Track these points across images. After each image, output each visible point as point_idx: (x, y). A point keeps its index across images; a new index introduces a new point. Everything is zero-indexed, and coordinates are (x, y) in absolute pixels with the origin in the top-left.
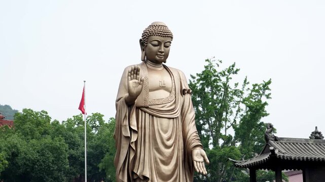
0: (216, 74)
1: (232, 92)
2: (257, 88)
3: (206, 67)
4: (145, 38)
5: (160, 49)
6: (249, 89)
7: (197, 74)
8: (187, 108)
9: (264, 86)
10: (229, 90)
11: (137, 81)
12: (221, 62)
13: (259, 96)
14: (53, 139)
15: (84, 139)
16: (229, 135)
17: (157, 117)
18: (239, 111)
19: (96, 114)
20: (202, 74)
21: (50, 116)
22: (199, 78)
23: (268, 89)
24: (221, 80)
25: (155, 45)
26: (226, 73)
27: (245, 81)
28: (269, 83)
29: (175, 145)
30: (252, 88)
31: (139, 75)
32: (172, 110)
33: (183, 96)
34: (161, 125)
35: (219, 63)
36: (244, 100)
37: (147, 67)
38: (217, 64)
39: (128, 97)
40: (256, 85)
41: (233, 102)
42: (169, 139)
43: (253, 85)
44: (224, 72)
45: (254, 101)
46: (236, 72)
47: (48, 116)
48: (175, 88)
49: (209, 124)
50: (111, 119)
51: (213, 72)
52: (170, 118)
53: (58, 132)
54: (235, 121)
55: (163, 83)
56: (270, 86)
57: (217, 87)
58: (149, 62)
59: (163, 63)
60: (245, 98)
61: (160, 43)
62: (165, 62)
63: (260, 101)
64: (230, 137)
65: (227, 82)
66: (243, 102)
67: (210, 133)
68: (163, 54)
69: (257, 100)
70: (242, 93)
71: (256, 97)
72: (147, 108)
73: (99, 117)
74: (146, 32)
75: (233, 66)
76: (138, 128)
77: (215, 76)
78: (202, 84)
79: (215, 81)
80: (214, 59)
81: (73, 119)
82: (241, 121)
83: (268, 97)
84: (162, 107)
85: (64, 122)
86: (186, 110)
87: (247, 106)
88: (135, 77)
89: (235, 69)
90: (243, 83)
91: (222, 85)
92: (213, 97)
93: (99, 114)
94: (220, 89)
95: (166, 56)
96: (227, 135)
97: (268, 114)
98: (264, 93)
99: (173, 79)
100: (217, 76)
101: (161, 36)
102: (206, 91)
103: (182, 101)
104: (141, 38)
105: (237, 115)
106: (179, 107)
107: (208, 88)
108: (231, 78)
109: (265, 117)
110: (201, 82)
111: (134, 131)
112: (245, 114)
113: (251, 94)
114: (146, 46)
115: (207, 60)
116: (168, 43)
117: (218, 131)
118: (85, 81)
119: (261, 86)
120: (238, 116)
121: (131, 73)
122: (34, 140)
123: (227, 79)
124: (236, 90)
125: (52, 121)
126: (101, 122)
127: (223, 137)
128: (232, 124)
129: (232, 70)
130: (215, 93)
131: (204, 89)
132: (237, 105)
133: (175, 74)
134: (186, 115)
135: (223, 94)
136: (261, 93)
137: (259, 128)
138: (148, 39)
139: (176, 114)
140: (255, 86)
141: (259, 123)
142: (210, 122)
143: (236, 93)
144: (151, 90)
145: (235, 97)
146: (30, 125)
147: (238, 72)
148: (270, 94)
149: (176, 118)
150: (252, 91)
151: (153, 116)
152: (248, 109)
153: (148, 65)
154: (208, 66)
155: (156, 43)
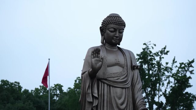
0: (152, 54)
1: (163, 68)
2: (183, 66)
3: (144, 49)
4: (104, 26)
5: (115, 34)
6: (176, 66)
7: (137, 54)
8: (136, 80)
9: (188, 64)
10: (162, 67)
11: (98, 59)
12: (155, 45)
13: (185, 72)
14: (24, 103)
15: (48, 104)
16: (161, 102)
17: (113, 87)
18: (169, 83)
19: (57, 85)
20: (141, 55)
21: (21, 86)
22: (138, 57)
23: (191, 66)
24: (155, 59)
25: (111, 32)
26: (159, 54)
27: (174, 60)
28: (193, 61)
29: (127, 109)
30: (179, 65)
31: (99, 54)
32: (125, 81)
33: (133, 71)
34: (116, 93)
35: (154, 46)
36: (173, 75)
37: (106, 48)
38: (152, 47)
39: (91, 71)
40: (183, 63)
41: (165, 76)
42: (122, 104)
43: (180, 63)
44: (158, 53)
45: (180, 75)
46: (166, 53)
47: (20, 86)
48: (127, 65)
49: (146, 93)
50: (69, 88)
51: (149, 53)
52: (123, 88)
53: (28, 98)
54: (166, 91)
55: (117, 61)
56: (193, 64)
57: (152, 64)
58: (107, 45)
59: (118, 45)
60: (174, 73)
61: (115, 30)
62: (119, 45)
63: (185, 75)
64: (162, 103)
65: (160, 61)
66: (172, 77)
67: (146, 100)
68: (118, 38)
69: (183, 75)
70: (171, 69)
71: (182, 72)
72: (106, 80)
73: (59, 87)
74: (105, 22)
75: (165, 48)
76: (98, 95)
77: (150, 56)
78: (140, 62)
79: (151, 60)
80: (150, 43)
81: (39, 88)
82: (171, 91)
83: (191, 72)
84: (117, 79)
85: (32, 90)
86: (135, 82)
87: (175, 79)
88: (97, 56)
89: (166, 51)
90: (172, 62)
91: (156, 63)
92: (149, 72)
93: (60, 85)
94: (155, 66)
95: (120, 40)
96: (160, 101)
97: (192, 86)
98: (188, 69)
99: (125, 57)
100: (152, 56)
101: (117, 25)
102: (143, 67)
103: (132, 75)
104: (101, 26)
105: (167, 86)
106: (130, 79)
107: (145, 65)
108: (163, 58)
109: (189, 88)
110: (140, 60)
111: (96, 97)
112: (174, 86)
113: (178, 70)
114: (105, 32)
115: (145, 44)
116: (122, 30)
117: (153, 99)
118: (49, 59)
119: (186, 64)
120: (169, 87)
121: (94, 53)
122: (9, 104)
123: (160, 58)
124: (167, 67)
125: (23, 90)
126: (61, 91)
127: (157, 103)
128: (163, 94)
129: (164, 52)
130: (151, 69)
131: (142, 66)
132: (168, 79)
133: (127, 54)
134: (135, 85)
135: (157, 70)
136: (187, 69)
137: (185, 96)
138: (106, 26)
139: (128, 84)
140: (181, 64)
141: (184, 93)
142: (147, 91)
143: (166, 69)
144: (109, 66)
145: (166, 72)
146: (6, 93)
147: (168, 53)
148: (193, 70)
149: (128, 88)
150: (179, 68)
151: (110, 86)
152: (176, 81)
153: (106, 47)
154: (145, 48)
155: (112, 29)
